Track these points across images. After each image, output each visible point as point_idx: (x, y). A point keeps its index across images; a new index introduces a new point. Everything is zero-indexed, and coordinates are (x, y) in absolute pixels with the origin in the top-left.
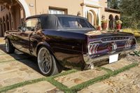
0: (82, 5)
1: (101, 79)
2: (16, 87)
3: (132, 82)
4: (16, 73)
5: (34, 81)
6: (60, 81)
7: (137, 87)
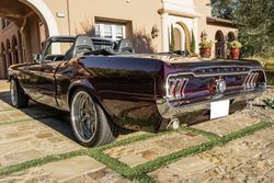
0: (160, 12)
1: (196, 151)
2: (29, 166)
3: (257, 156)
4: (28, 142)
5: (64, 157)
6: (114, 156)
7: (266, 165)
